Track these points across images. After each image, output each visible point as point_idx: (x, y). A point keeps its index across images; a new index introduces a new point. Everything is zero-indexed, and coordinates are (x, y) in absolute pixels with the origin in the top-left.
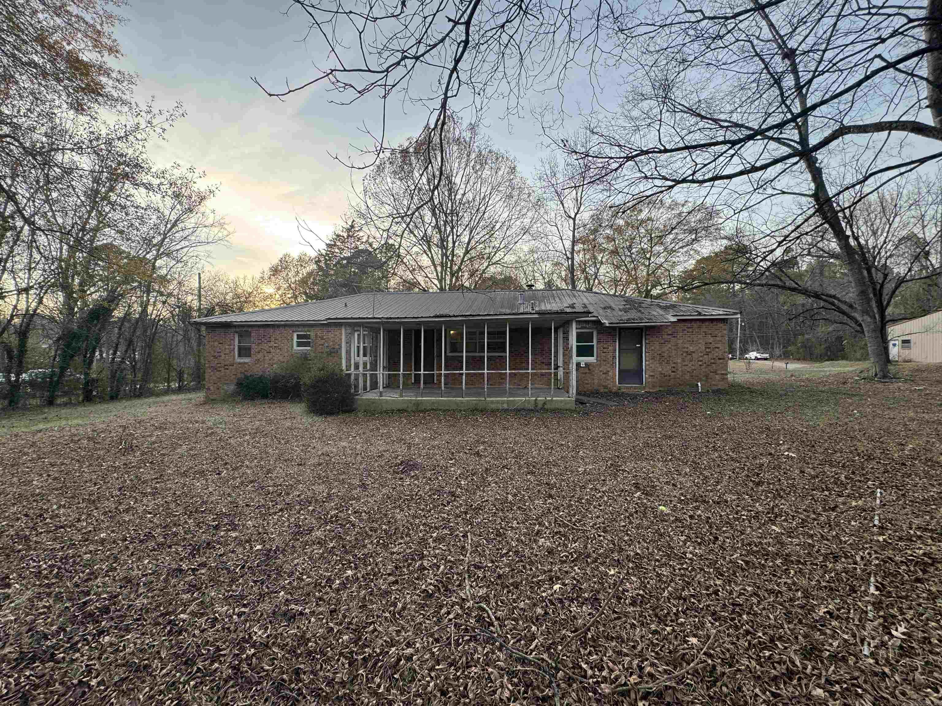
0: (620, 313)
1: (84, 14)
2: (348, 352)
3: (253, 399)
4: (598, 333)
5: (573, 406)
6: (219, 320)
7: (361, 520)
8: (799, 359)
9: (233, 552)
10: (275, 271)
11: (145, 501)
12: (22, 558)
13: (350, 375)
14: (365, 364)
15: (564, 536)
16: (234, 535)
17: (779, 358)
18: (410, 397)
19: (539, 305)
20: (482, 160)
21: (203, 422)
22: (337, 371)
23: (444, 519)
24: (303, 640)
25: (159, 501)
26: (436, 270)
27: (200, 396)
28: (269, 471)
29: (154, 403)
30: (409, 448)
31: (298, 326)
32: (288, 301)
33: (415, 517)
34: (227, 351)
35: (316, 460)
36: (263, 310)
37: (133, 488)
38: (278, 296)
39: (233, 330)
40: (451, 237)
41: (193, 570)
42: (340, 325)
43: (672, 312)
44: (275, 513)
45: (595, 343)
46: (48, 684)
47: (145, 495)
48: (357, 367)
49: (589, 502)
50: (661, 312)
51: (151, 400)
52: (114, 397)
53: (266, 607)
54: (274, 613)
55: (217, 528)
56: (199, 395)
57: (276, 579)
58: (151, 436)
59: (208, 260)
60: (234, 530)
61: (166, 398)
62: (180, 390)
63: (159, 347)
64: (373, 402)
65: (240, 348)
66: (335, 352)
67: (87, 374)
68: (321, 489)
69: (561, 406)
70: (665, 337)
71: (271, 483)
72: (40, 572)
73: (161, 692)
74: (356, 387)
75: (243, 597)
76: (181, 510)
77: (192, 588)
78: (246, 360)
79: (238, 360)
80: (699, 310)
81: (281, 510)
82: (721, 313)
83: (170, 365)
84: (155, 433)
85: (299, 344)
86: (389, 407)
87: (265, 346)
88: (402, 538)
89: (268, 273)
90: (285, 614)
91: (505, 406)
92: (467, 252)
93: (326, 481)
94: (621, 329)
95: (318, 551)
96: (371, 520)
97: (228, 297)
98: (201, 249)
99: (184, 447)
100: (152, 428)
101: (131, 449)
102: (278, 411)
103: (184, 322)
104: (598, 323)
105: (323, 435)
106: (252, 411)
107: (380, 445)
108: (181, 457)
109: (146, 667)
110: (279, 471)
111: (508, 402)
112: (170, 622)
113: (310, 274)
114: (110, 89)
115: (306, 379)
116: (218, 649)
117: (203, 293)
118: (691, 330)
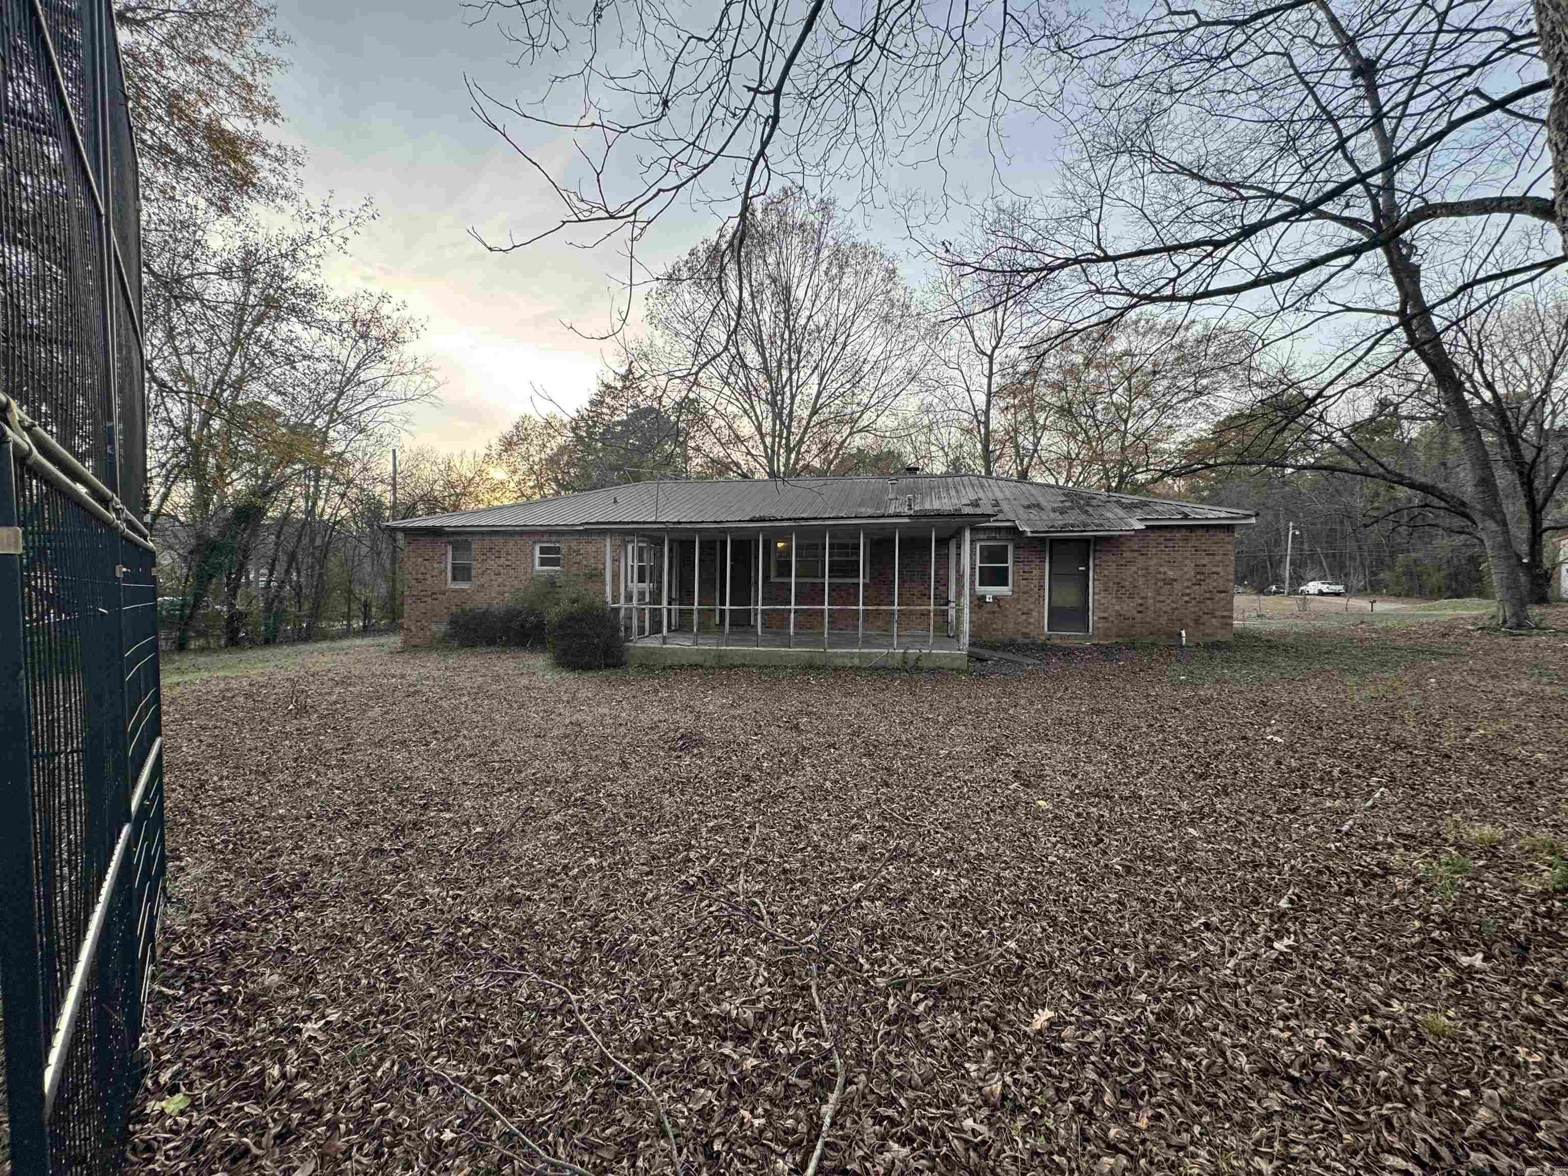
0: (1052, 515)
1: (227, 59)
2: (616, 576)
3: (473, 646)
4: (1016, 548)
5: (963, 663)
6: (423, 524)
7: (614, 806)
8: (1398, 596)
9: (447, 834)
10: (509, 444)
11: (330, 775)
12: (188, 832)
13: (617, 610)
14: (642, 594)
15: (888, 831)
16: (448, 816)
17: (1360, 592)
18: (709, 646)
19: (922, 502)
20: (841, 259)
21: (403, 676)
22: (598, 603)
23: (728, 807)
24: (529, 922)
25: (348, 774)
26: (763, 442)
27: (395, 640)
28: (494, 743)
29: (330, 649)
30: (698, 718)
31: (543, 533)
32: (529, 492)
33: (688, 803)
34: (436, 573)
35: (562, 731)
36: (490, 509)
37: (313, 759)
38: (512, 484)
39: (445, 539)
40: (787, 389)
41: (397, 851)
42: (603, 532)
43: (1139, 513)
44: (501, 794)
45: (1010, 564)
46: (245, 947)
47: (329, 767)
48: (629, 598)
49: (939, 793)
50: (1121, 513)
51: (324, 645)
52: (270, 641)
53: (486, 891)
54: (496, 896)
55: (425, 807)
56: (393, 639)
57: (499, 864)
58: (330, 694)
59: (406, 427)
60: (449, 810)
61: (346, 643)
62: (365, 631)
63: (333, 563)
64: (653, 651)
65: (454, 568)
66: (596, 576)
67: (231, 606)
68: (564, 768)
69: (945, 663)
70: (1127, 554)
71: (497, 758)
72: (213, 847)
73: (367, 962)
74: (628, 628)
75: (457, 880)
76: (377, 786)
77: (396, 869)
78: (464, 586)
79: (452, 586)
80: (1186, 510)
81: (509, 790)
82: (1223, 515)
83: (350, 592)
84: (337, 690)
85: (543, 562)
86: (676, 661)
87: (492, 564)
88: (667, 826)
89: (497, 447)
90: (509, 899)
91: (856, 662)
92: (814, 412)
93: (574, 758)
94: (1053, 541)
95: (554, 837)
96: (628, 804)
97: (436, 487)
98: (395, 410)
99: (377, 709)
100: (331, 683)
101: (303, 710)
102: (511, 664)
103: (371, 526)
104: (1014, 531)
105: (574, 698)
106: (473, 662)
107: (654, 713)
108: (375, 722)
109: (349, 939)
110: (508, 745)
111: (861, 656)
112: (373, 900)
113: (563, 449)
114: (267, 174)
115: (553, 614)
116: (430, 927)
117: (399, 480)
118: (1170, 544)
